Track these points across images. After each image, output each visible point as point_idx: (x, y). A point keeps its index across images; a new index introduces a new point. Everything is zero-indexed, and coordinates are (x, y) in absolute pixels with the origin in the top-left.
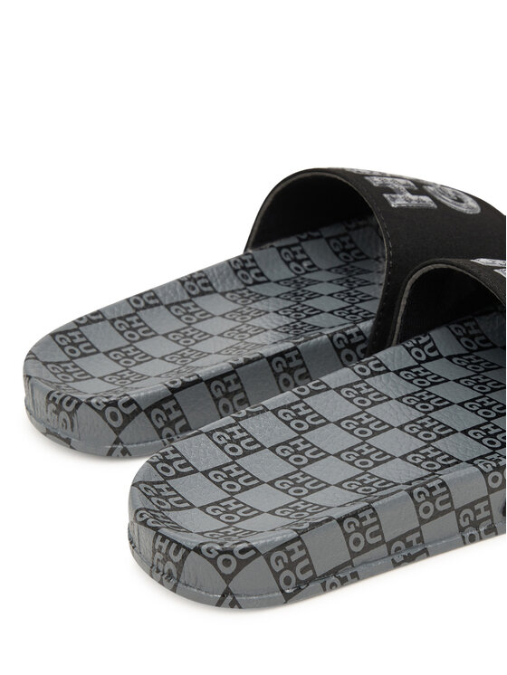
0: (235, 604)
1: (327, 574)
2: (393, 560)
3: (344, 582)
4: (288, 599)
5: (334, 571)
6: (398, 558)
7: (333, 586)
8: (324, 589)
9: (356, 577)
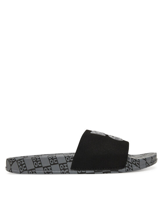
0: (11, 172)
1: (30, 170)
2: (44, 172)
3: (33, 173)
4: (21, 173)
5: (31, 170)
6: (46, 172)
7: (30, 173)
8: (28, 173)
9: (35, 173)
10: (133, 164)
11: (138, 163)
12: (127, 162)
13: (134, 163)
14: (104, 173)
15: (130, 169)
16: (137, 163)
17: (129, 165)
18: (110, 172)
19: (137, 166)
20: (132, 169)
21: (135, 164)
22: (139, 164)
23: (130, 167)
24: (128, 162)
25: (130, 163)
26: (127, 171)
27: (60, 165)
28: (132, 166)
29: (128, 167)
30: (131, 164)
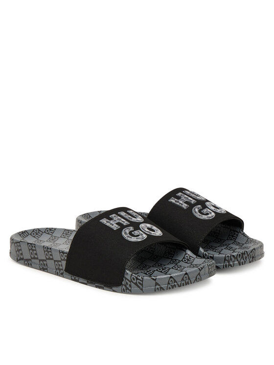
10: (133, 282)
11: (141, 282)
12: (124, 279)
13: (135, 282)
14: (96, 287)
15: (127, 289)
16: (139, 283)
17: (127, 283)
18: (103, 288)
19: (139, 287)
20: (130, 291)
21: (136, 284)
22: (142, 285)
23: (128, 286)
24: (126, 279)
25: (128, 280)
26: (123, 291)
27: (55, 261)
28: (130, 286)
29: (126, 286)
30: (130, 282)
